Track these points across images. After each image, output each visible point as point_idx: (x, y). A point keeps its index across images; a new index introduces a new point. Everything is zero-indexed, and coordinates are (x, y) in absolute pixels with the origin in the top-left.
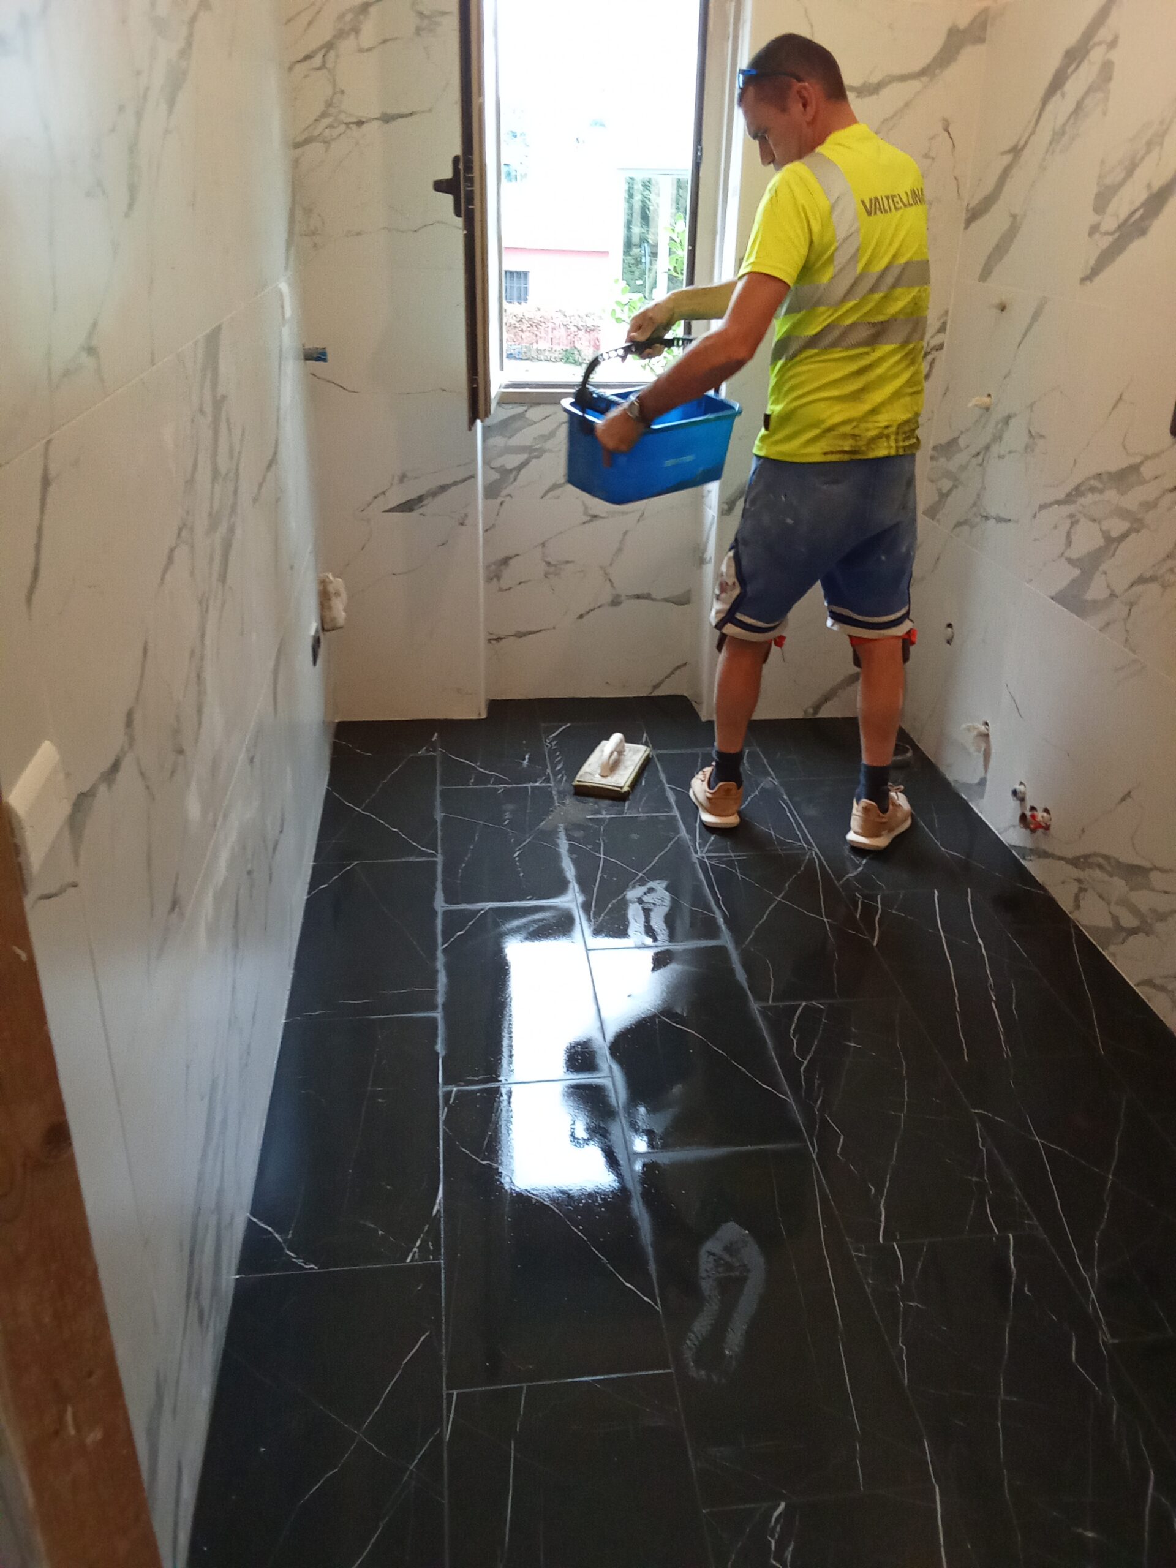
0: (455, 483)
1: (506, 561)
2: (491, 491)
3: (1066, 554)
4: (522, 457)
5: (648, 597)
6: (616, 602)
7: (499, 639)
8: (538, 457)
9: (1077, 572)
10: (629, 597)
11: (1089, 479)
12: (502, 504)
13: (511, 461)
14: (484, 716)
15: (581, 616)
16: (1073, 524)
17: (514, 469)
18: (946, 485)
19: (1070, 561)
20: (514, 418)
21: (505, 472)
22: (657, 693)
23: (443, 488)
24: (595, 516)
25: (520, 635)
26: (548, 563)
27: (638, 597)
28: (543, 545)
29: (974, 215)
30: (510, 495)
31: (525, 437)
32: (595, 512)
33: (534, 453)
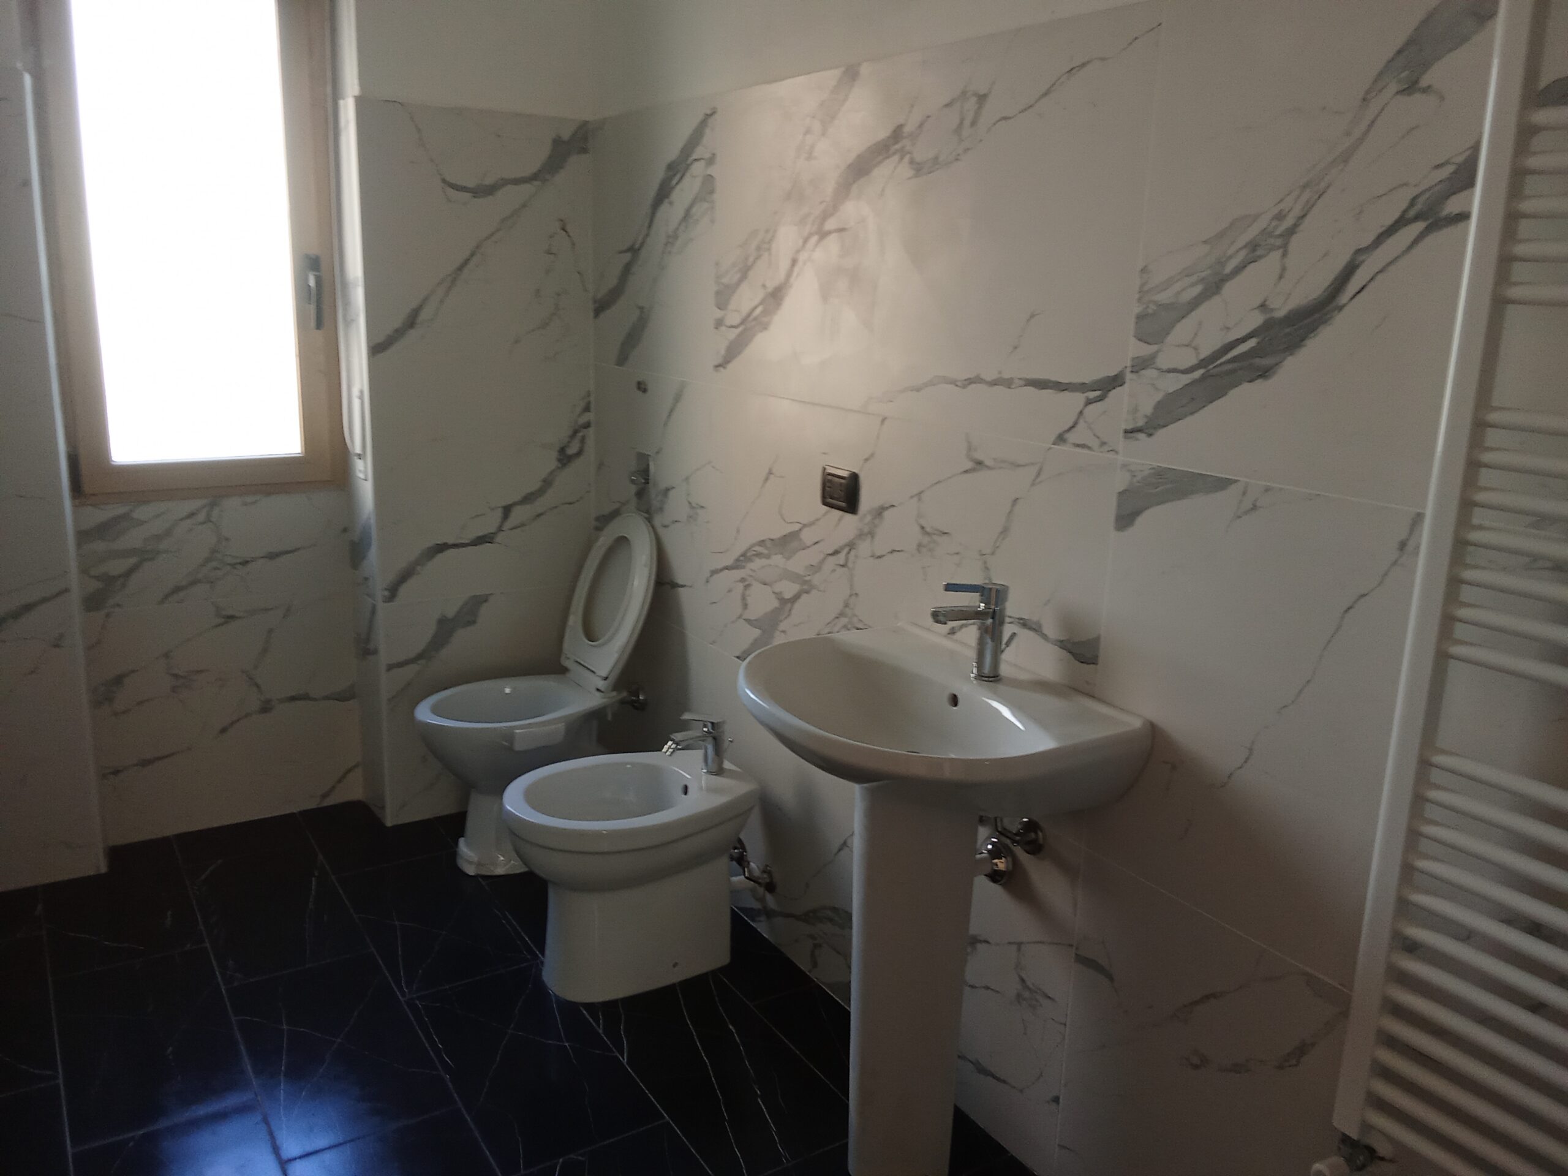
0: (44, 600)
1: (119, 680)
2: (93, 602)
3: (744, 617)
4: (132, 561)
5: (305, 697)
6: (266, 708)
7: (116, 772)
8: (152, 559)
9: (757, 633)
10: (281, 701)
11: (754, 545)
12: (108, 615)
13: (116, 567)
14: (104, 869)
15: (224, 730)
16: (747, 587)
17: (120, 576)
19: (748, 621)
20: (117, 519)
21: (109, 581)
22: (329, 802)
23: (28, 608)
24: (231, 618)
25: (145, 763)
26: (176, 676)
27: (293, 699)
28: (167, 655)
29: (601, 307)
30: (118, 605)
31: (133, 539)
32: (230, 612)
33: (145, 555)
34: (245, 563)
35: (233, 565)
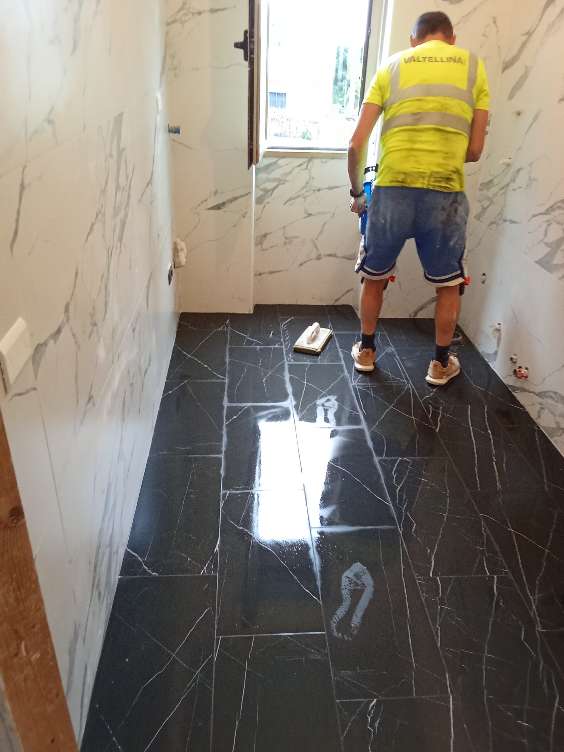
0: (241, 196)
1: (265, 236)
2: (259, 200)
3: (545, 241)
4: (276, 184)
5: (334, 255)
6: (318, 258)
7: (260, 274)
8: (283, 184)
9: (548, 250)
10: (325, 256)
11: (557, 203)
12: (264, 207)
13: (269, 186)
14: (252, 312)
15: (301, 265)
16: (549, 225)
17: (271, 189)
18: (486, 203)
19: (546, 243)
20: (271, 164)
21: (266, 191)
22: (337, 304)
23: (235, 199)
24: (310, 215)
25: (271, 273)
26: (286, 238)
27: (330, 255)
28: (284, 228)
29: (507, 66)
30: (268, 203)
31: (276, 174)
32: (310, 212)
33: (281, 182)
34: (319, 190)
35: (314, 191)
